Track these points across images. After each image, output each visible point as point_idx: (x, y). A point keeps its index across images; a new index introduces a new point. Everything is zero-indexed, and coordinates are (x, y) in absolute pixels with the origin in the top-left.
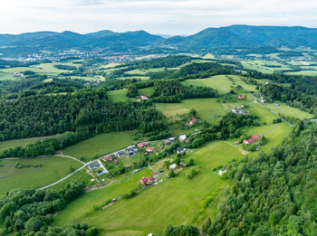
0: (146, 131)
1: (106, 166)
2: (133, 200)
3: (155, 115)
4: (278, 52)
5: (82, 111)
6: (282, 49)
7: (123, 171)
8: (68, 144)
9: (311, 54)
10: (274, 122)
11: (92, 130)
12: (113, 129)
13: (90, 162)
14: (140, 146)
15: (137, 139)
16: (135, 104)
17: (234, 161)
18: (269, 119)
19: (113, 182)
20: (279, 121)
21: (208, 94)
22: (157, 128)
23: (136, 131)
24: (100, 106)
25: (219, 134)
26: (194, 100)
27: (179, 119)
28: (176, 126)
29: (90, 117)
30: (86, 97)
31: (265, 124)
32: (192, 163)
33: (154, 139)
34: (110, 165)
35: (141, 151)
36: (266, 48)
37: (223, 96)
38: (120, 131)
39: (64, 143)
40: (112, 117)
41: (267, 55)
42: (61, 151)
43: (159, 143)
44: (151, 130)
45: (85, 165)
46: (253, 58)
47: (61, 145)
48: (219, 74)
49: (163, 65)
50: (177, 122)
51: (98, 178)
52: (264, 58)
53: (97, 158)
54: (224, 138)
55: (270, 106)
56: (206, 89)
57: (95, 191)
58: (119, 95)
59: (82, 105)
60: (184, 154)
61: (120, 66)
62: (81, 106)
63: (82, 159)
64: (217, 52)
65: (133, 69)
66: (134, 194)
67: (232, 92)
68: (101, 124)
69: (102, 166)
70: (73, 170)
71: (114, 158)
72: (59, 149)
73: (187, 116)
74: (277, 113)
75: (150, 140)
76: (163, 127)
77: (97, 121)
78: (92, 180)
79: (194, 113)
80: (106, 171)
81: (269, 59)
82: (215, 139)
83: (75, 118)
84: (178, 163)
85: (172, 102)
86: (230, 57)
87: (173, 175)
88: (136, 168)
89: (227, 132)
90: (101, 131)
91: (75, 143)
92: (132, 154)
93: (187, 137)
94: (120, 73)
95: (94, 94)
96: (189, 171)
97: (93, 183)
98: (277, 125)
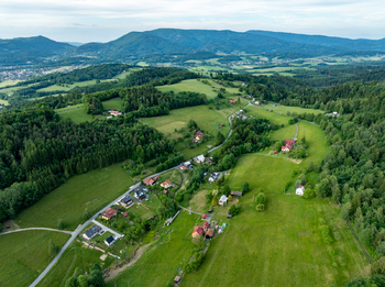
0: (146, 159)
1: (115, 227)
4: (217, 57)
5: (27, 142)
6: (219, 54)
7: (147, 228)
8: (24, 205)
10: (292, 123)
11: (59, 172)
12: (93, 166)
13: (80, 228)
14: (149, 181)
15: (138, 174)
16: (110, 121)
17: (296, 174)
18: (284, 121)
20: (296, 121)
22: (162, 154)
23: (130, 162)
24: (55, 131)
25: (248, 145)
26: (183, 110)
27: (181, 136)
28: (182, 145)
29: (49, 150)
30: (22, 120)
31: (283, 126)
32: (247, 190)
33: (163, 169)
34: (120, 223)
35: (155, 189)
37: (212, 101)
38: (104, 166)
39: (15, 206)
40: (85, 146)
41: (207, 61)
42: (12, 223)
43: (173, 173)
44: (153, 157)
45: (74, 234)
46: (193, 65)
47: (11, 211)
50: (181, 140)
52: (204, 64)
53: (88, 217)
54: (255, 149)
55: (266, 107)
56: (191, 95)
58: (75, 112)
59: (24, 134)
62: (22, 136)
63: (64, 226)
65: (49, 85)
67: (220, 96)
68: (70, 161)
69: (105, 229)
70: (57, 250)
71: (120, 210)
72: (8, 218)
73: (188, 132)
74: (285, 113)
75: (158, 171)
76: (168, 149)
77: (62, 157)
78: (103, 258)
79: (194, 126)
80: (117, 236)
82: (244, 152)
83: (18, 158)
85: (158, 115)
86: (167, 65)
87: (235, 212)
88: (165, 216)
89: (253, 142)
90: (74, 172)
91: (35, 202)
92: (143, 197)
93: (206, 156)
94: (31, 92)
97: (109, 262)
98: (296, 125)
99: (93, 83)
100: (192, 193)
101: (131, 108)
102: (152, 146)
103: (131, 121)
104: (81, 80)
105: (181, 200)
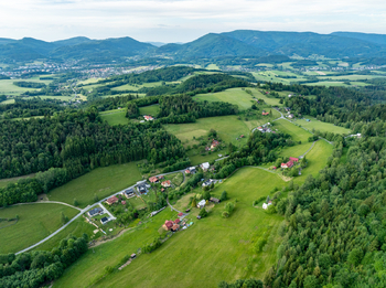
0: (158, 161)
1: (112, 211)
2: (159, 253)
3: (166, 139)
4: (291, 61)
5: (69, 139)
6: (294, 57)
7: (136, 216)
8: (54, 185)
9: (325, 62)
10: (311, 140)
11: (85, 164)
12: (114, 161)
13: (89, 207)
14: (153, 180)
15: (148, 172)
16: (139, 126)
17: (276, 190)
18: (304, 137)
19: (124, 231)
20: (316, 139)
21: (227, 111)
22: (172, 157)
23: (145, 161)
24: (92, 131)
25: (250, 158)
26: (211, 119)
27: (197, 143)
28: (195, 152)
29: (81, 146)
30: (72, 120)
31: (300, 143)
32: (225, 198)
33: (170, 170)
34: (117, 209)
35: (155, 187)
36: (277, 56)
37: (244, 112)
38: (123, 162)
39: (49, 184)
40: (111, 145)
41: (279, 65)
42: (45, 196)
43: (176, 175)
44: (164, 159)
45: (83, 211)
46: (263, 69)
47: (45, 187)
48: (233, 87)
49: (160, 79)
50: (195, 147)
51: (104, 228)
53: (97, 201)
54: (257, 162)
55: (299, 122)
56: (223, 105)
57: (102, 246)
58: (116, 116)
59: (69, 131)
60: (213, 186)
61: (105, 81)
62: (66, 133)
63: (77, 204)
64: (221, 62)
65: (122, 84)
66: (158, 246)
67: (254, 108)
68: (97, 156)
69: (105, 211)
70: (66, 220)
71: (121, 198)
72: (42, 192)
73: (206, 140)
74: (310, 129)
75: (165, 172)
76: (179, 154)
77: (92, 152)
78: (95, 231)
79: (214, 135)
80: (112, 217)
81: (281, 69)
82: (246, 164)
83: (60, 149)
84: (208, 198)
85: (185, 122)
86: (237, 68)
87: (204, 215)
88: (152, 209)
89: (258, 155)
90: (98, 164)
91: (64, 183)
92: (143, 192)
93: (211, 164)
94: (106, 90)
95: (82, 115)
96: (224, 207)
97: (98, 235)
98: (313, 143)
99: (159, 84)
100: (182, 194)
101: (164, 114)
102: (165, 150)
103: (157, 126)
104: (150, 81)
105: (171, 199)
